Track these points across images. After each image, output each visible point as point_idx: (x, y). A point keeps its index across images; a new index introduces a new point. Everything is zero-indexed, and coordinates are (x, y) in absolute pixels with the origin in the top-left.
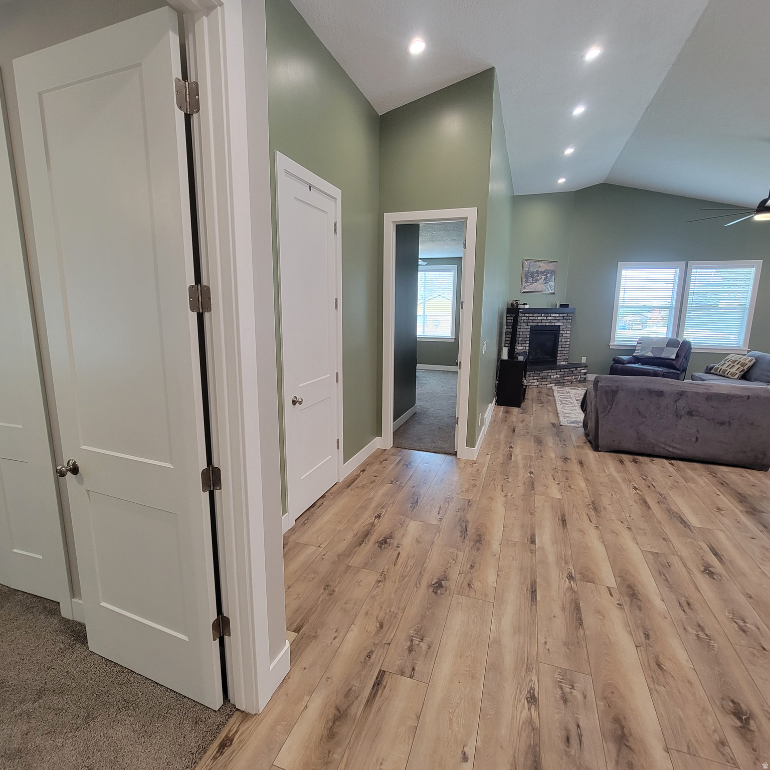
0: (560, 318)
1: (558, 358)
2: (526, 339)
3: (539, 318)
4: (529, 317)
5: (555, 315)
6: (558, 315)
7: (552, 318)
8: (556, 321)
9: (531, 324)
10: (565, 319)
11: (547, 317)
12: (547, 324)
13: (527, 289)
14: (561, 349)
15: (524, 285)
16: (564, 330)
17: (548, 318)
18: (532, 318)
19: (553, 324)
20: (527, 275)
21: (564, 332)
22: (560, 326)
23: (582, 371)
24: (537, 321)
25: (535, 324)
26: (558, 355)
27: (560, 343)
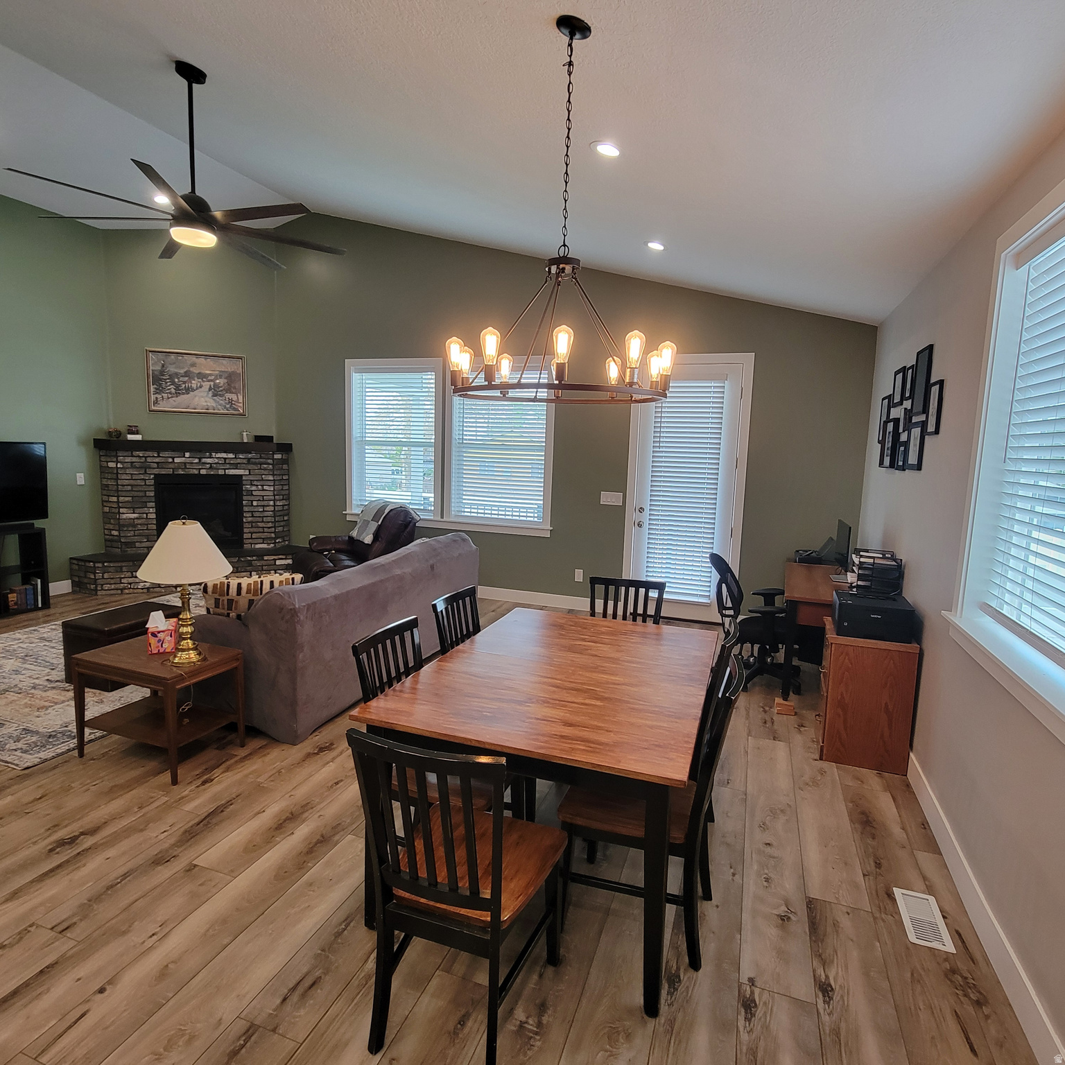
0: (239, 461)
1: (245, 536)
2: (145, 499)
3: (177, 460)
4: (146, 457)
5: (224, 455)
6: (231, 456)
7: (216, 461)
8: (228, 466)
9: (156, 471)
10: (255, 464)
11: (200, 459)
12: (203, 472)
13: (162, 406)
14: (250, 519)
15: (153, 397)
16: (255, 483)
17: (204, 460)
18: (157, 460)
19: (221, 472)
20: (161, 380)
21: (254, 488)
22: (241, 476)
23: (278, 562)
24: (171, 466)
25: (163, 472)
26: (245, 530)
27: (246, 509)
